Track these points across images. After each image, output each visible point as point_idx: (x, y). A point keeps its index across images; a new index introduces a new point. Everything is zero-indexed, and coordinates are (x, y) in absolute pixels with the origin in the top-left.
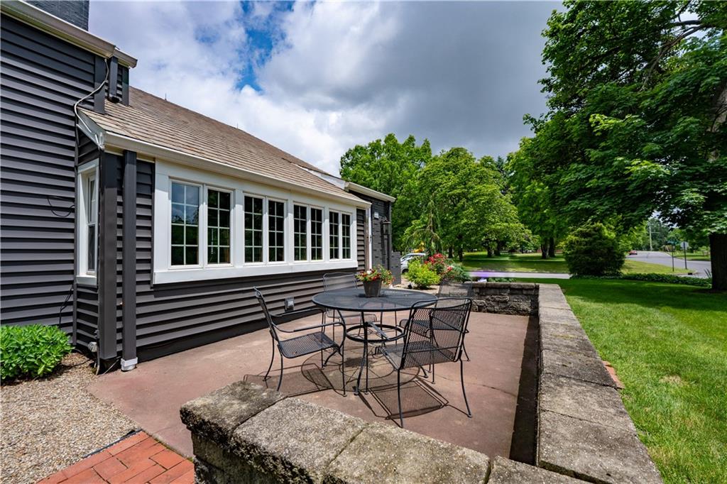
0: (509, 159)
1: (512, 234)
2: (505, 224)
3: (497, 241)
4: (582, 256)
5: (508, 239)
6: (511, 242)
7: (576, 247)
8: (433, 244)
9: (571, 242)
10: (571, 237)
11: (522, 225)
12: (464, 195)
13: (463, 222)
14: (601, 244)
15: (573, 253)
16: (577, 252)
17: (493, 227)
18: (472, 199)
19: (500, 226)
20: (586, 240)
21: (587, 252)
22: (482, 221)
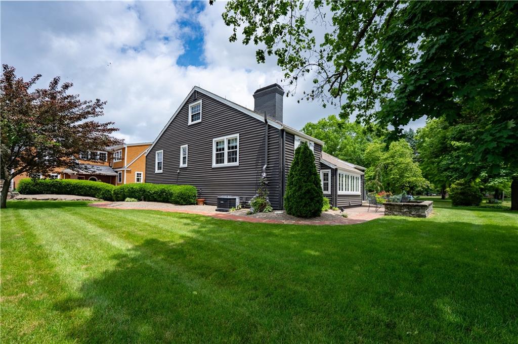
0: (417, 133)
1: (419, 183)
2: (415, 178)
3: (409, 187)
4: (458, 195)
5: (416, 186)
6: (418, 187)
7: (455, 191)
8: (379, 188)
9: (453, 189)
10: (453, 186)
11: (424, 179)
12: (392, 163)
13: (391, 177)
14: (469, 190)
15: (453, 194)
16: (456, 194)
17: (408, 180)
18: (397, 165)
19: (413, 179)
20: (461, 187)
21: (461, 194)
22: (402, 176)
